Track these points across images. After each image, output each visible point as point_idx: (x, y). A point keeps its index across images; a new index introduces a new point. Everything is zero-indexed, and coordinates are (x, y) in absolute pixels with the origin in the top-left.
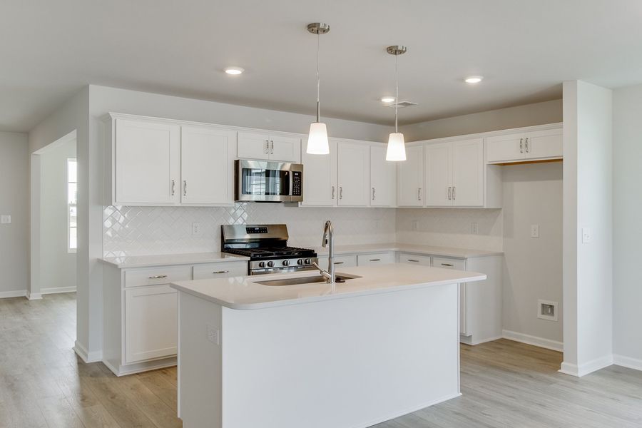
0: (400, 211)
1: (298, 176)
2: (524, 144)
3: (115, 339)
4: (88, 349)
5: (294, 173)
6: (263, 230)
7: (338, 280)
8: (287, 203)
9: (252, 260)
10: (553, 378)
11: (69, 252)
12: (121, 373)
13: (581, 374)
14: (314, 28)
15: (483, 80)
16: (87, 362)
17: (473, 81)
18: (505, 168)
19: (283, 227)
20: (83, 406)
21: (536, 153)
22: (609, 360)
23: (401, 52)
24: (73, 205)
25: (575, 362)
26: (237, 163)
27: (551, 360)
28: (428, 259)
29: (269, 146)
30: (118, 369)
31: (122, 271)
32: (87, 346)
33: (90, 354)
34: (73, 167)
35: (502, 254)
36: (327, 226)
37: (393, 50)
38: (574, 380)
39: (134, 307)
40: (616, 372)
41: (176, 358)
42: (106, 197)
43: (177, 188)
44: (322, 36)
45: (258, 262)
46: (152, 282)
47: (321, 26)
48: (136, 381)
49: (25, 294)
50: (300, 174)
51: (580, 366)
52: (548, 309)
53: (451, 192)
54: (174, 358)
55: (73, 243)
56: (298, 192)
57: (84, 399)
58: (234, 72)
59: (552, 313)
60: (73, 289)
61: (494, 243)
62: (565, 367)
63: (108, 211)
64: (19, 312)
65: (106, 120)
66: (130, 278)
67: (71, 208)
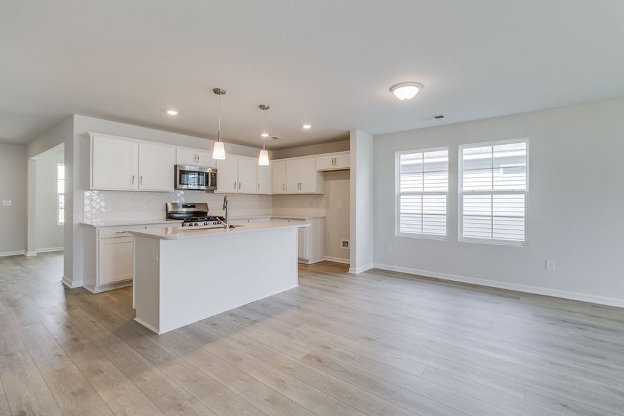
0: (274, 196)
1: (214, 175)
2: (334, 161)
3: (91, 272)
4: (72, 280)
5: (211, 174)
6: (193, 206)
7: (231, 227)
8: (208, 191)
9: (185, 222)
10: (345, 276)
11: (58, 224)
12: (96, 291)
13: (357, 273)
14: (216, 91)
15: (312, 127)
16: (71, 287)
17: (307, 127)
18: (326, 174)
19: (206, 205)
20: (68, 311)
21: (339, 166)
22: (372, 266)
23: (267, 108)
24: (62, 194)
25: (355, 267)
26: (176, 167)
27: (344, 268)
28: (287, 220)
29: (197, 158)
30: (94, 289)
31: (97, 229)
32: (71, 278)
33: (73, 283)
34: (61, 170)
35: (325, 218)
36: (225, 200)
37: (262, 107)
38: (354, 275)
39: (105, 251)
40: (375, 271)
41: (132, 281)
42: (85, 184)
43: (136, 180)
44: (221, 95)
45: (189, 223)
46: (118, 235)
47: (221, 90)
48: (107, 295)
49: (22, 252)
50: (215, 174)
51: (357, 269)
52: (346, 244)
53: (300, 185)
54: (131, 281)
55: (61, 219)
56: (214, 184)
57: (69, 307)
58: (172, 113)
59: (347, 246)
60: (62, 248)
61: (321, 212)
62: (351, 270)
63: (87, 194)
64: (18, 264)
65: (86, 137)
66: (102, 233)
67: (60, 196)
